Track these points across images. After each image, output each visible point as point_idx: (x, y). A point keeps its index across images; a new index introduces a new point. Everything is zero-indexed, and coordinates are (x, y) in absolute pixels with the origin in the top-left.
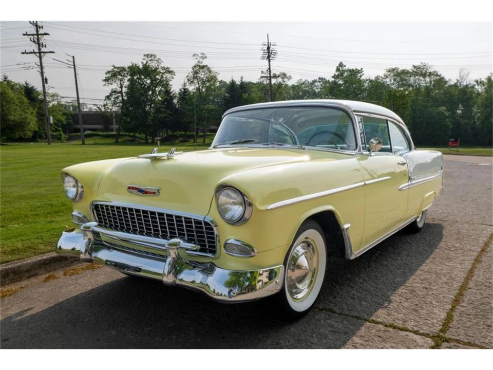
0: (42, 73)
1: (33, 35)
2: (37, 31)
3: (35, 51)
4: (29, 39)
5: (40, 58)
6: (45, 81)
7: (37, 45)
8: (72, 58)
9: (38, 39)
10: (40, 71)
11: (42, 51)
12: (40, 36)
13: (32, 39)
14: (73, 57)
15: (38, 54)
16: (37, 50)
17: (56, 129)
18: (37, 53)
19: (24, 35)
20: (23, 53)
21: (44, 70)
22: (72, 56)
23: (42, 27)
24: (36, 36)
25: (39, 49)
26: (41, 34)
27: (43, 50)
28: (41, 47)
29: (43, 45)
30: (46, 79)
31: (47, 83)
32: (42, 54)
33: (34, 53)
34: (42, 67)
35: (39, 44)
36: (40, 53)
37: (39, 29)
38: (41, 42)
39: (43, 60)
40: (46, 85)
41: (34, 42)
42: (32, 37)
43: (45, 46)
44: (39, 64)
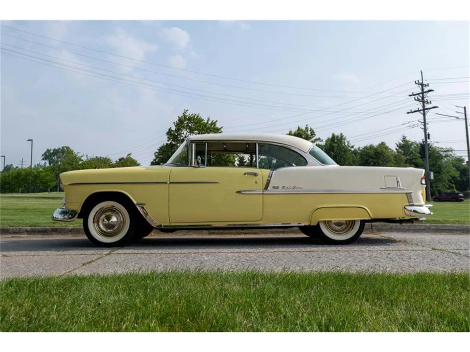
0: (425, 130)
1: (418, 94)
2: (423, 89)
3: (420, 109)
4: (414, 99)
5: (424, 115)
6: (427, 136)
7: (421, 103)
8: (463, 109)
9: (423, 98)
10: (423, 127)
11: (425, 108)
12: (425, 94)
13: (416, 98)
14: (465, 108)
15: (422, 112)
16: (421, 108)
17: (449, 185)
18: (422, 110)
19: (410, 96)
20: (408, 113)
21: (427, 126)
22: (463, 107)
23: (428, 85)
24: (421, 95)
25: (424, 106)
26: (426, 92)
27: (427, 106)
28: (425, 104)
29: (428, 102)
30: (429, 135)
31: (429, 139)
32: (426, 111)
33: (419, 111)
34: (425, 123)
35: (424, 102)
36: (424, 109)
37: (424, 87)
38: (425, 99)
39: (426, 116)
40: (428, 140)
41: (418, 100)
42: (416, 96)
43: (431, 103)
44: (423, 121)
